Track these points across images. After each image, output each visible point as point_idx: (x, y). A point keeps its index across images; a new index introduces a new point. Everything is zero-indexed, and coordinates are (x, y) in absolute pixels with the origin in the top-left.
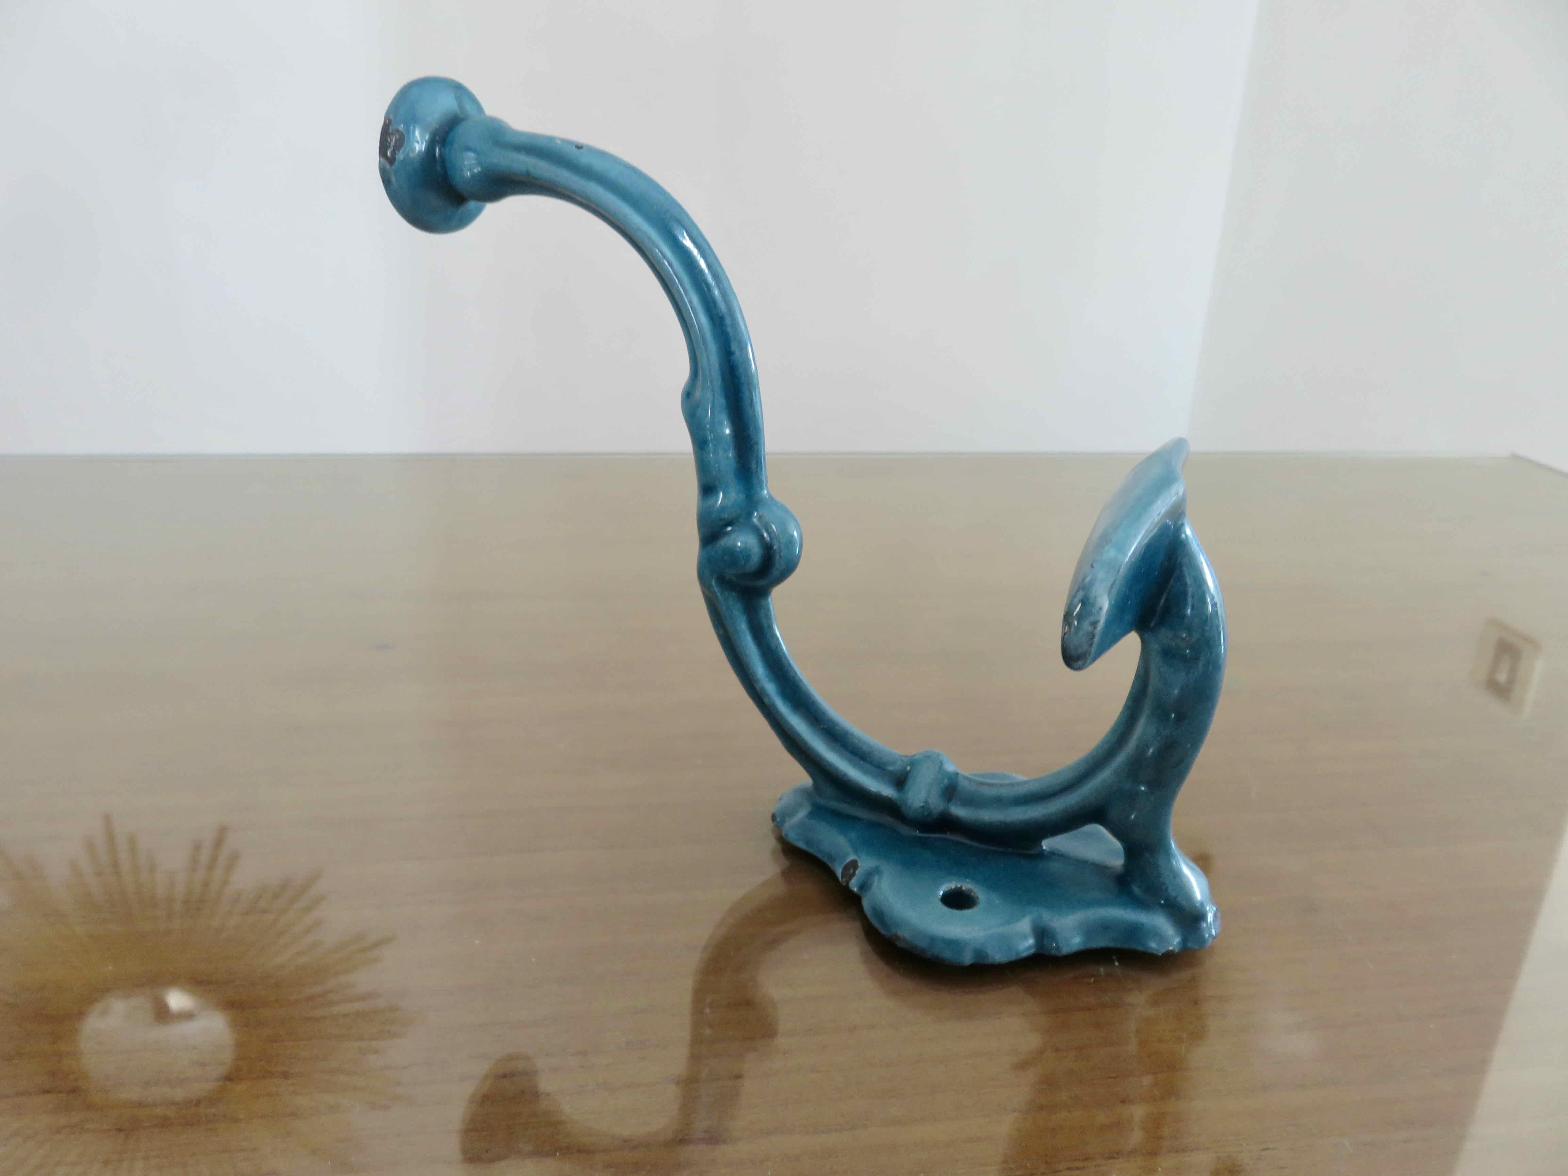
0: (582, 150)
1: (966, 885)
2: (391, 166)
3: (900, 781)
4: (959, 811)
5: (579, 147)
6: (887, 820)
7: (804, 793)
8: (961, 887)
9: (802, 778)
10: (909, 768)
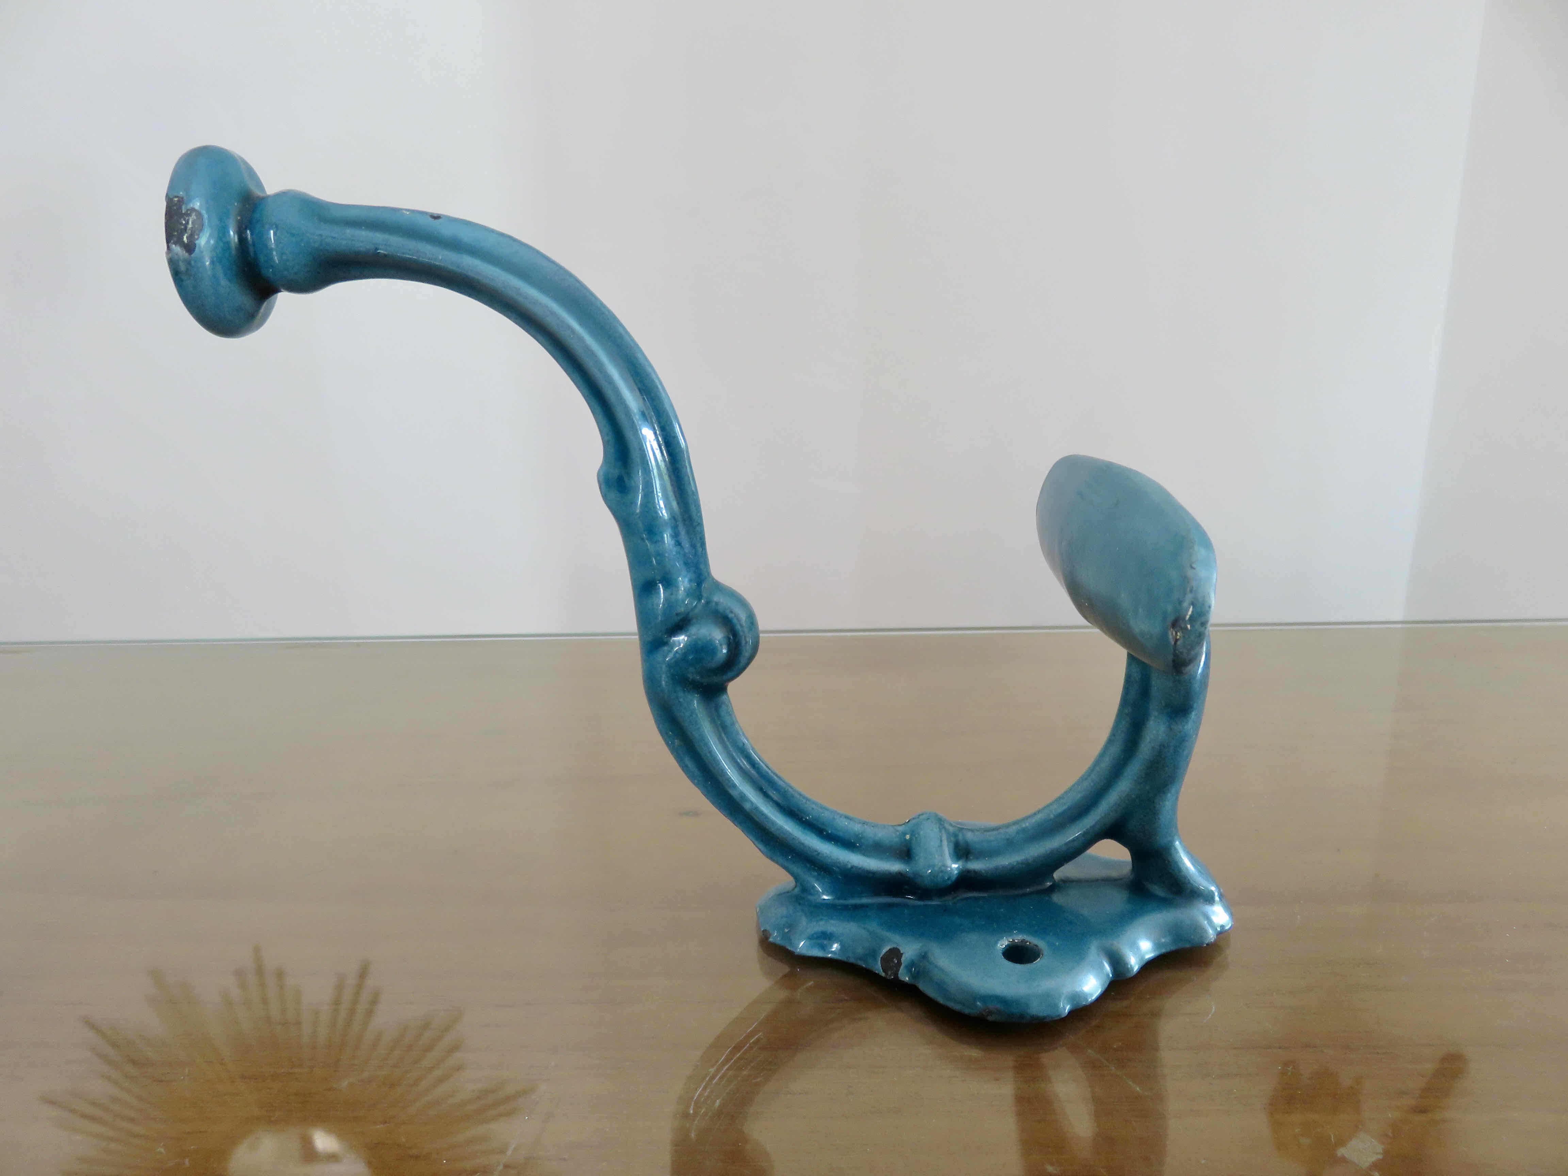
0: (440, 220)
1: (1032, 940)
3: (906, 852)
5: (436, 217)
7: (785, 894)
8: (1016, 941)
10: (908, 837)
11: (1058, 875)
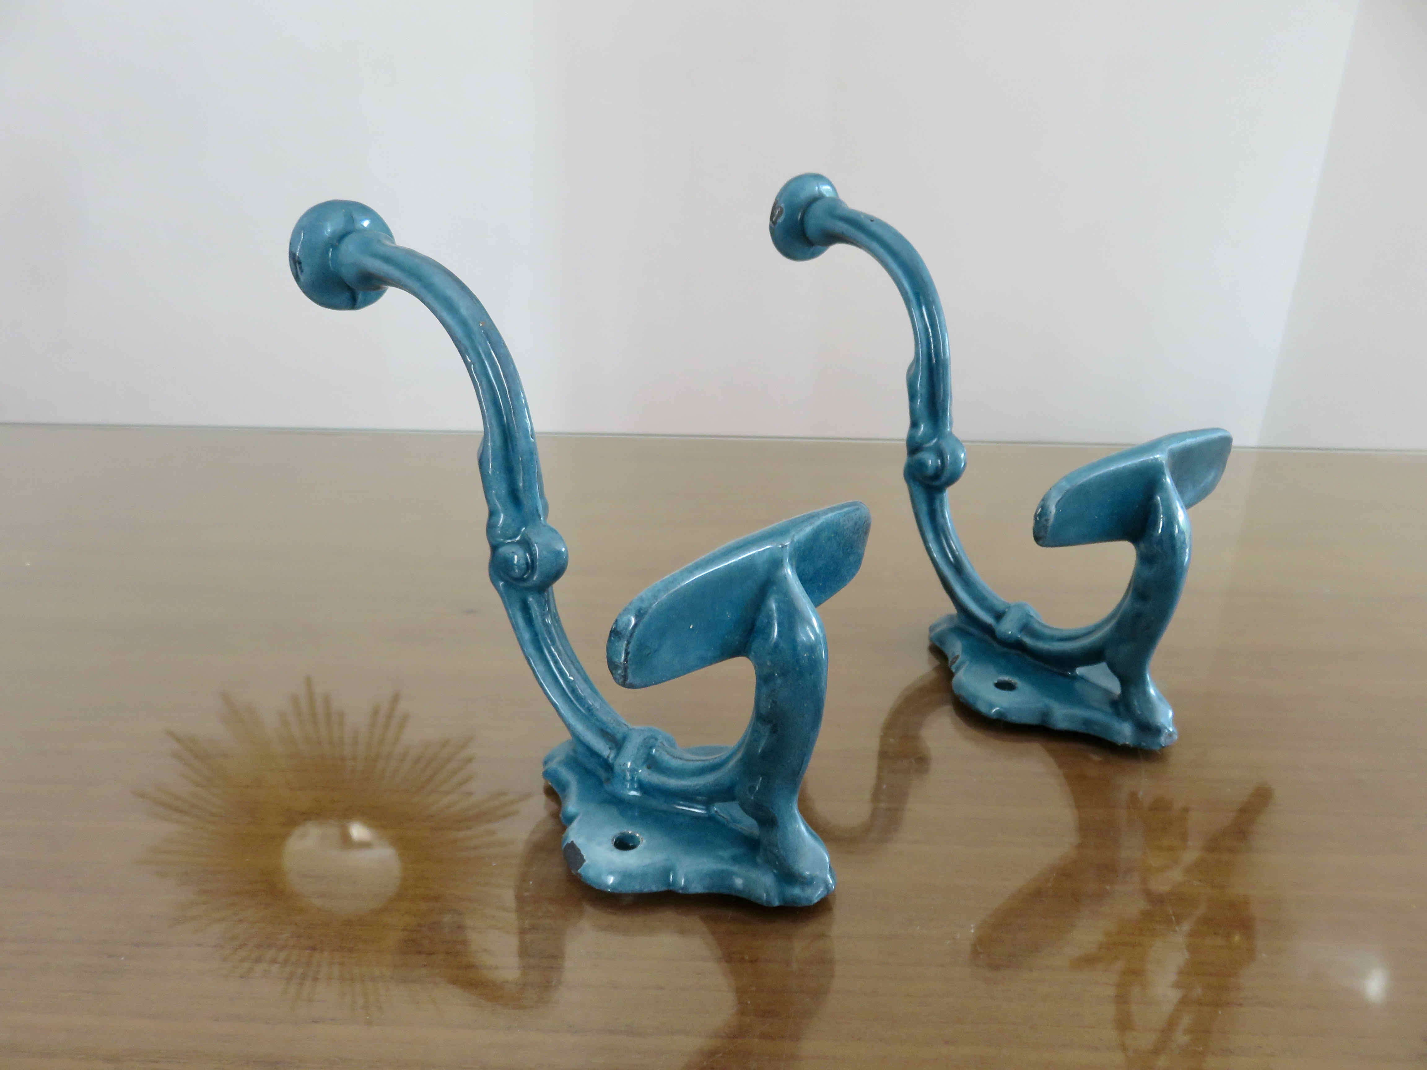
0: (873, 221)
1: (1014, 680)
2: (774, 226)
3: (999, 616)
4: (1028, 641)
5: (871, 218)
6: (987, 637)
7: (951, 618)
8: (1011, 681)
9: (952, 610)
10: (1005, 610)
11: (1080, 671)
